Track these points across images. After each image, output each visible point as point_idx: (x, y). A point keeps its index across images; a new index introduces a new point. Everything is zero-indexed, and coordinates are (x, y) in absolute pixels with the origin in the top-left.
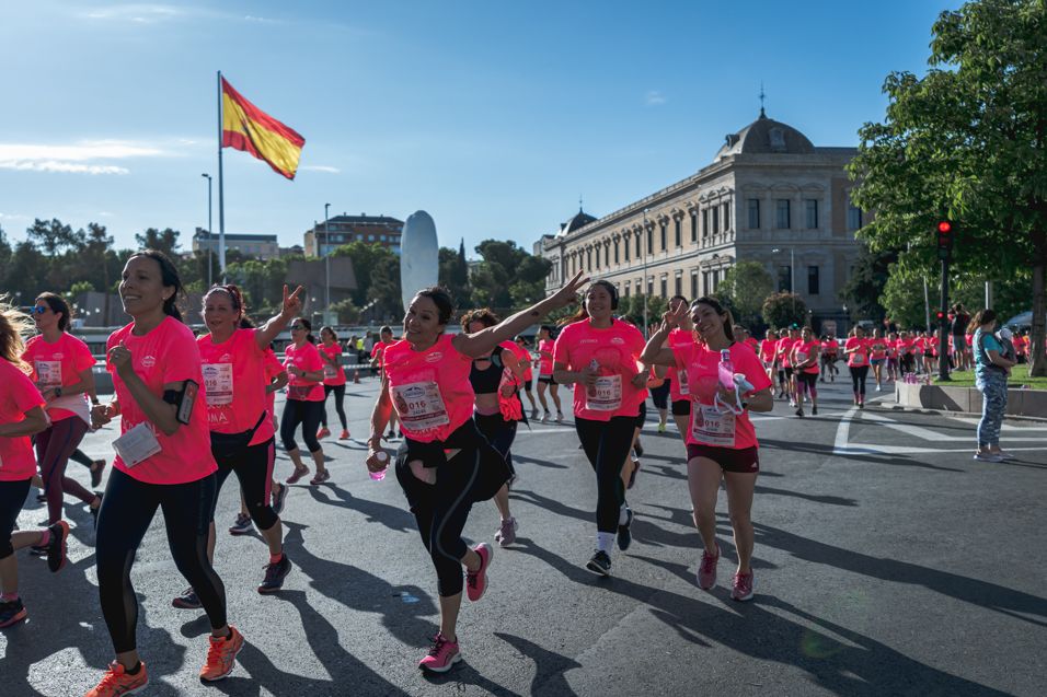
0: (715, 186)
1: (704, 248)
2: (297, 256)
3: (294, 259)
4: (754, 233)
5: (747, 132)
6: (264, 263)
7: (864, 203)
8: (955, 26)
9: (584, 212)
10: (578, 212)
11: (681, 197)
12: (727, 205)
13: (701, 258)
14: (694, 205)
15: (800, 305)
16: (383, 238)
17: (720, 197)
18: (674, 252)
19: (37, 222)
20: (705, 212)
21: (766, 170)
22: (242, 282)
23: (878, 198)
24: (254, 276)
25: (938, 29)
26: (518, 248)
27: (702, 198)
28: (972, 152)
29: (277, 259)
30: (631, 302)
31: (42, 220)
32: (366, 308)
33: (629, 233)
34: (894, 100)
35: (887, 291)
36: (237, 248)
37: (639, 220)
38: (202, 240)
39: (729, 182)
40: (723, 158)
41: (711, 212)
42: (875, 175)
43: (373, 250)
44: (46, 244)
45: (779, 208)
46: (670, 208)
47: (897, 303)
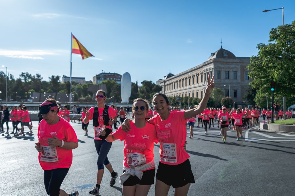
0: (208, 67)
1: (205, 84)
2: (91, 83)
3: (90, 84)
4: (219, 80)
5: (217, 52)
6: (82, 85)
7: (251, 76)
8: (276, 32)
9: (171, 73)
10: (169, 73)
11: (198, 70)
12: (211, 72)
13: (204, 87)
14: (202, 72)
15: (232, 101)
16: (115, 79)
17: (209, 70)
18: (196, 85)
19: (22, 73)
20: (205, 74)
21: (222, 63)
22: (76, 90)
23: (255, 75)
24: (79, 89)
25: (271, 32)
26: (153, 83)
27: (204, 70)
28: (280, 64)
29: (85, 84)
30: (184, 98)
31: (24, 72)
32: (110, 98)
33: (183, 79)
34: (260, 50)
35: (256, 97)
36: (74, 81)
37: (186, 76)
38: (65, 78)
39: (212, 66)
40: (210, 59)
41: (207, 74)
42: (255, 69)
43: (112, 82)
44: (24, 79)
45: (226, 73)
46: (195, 73)
47: (259, 101)
